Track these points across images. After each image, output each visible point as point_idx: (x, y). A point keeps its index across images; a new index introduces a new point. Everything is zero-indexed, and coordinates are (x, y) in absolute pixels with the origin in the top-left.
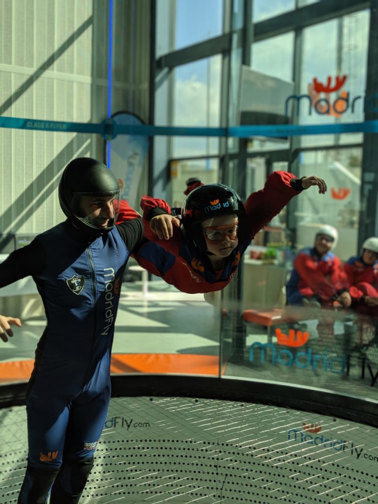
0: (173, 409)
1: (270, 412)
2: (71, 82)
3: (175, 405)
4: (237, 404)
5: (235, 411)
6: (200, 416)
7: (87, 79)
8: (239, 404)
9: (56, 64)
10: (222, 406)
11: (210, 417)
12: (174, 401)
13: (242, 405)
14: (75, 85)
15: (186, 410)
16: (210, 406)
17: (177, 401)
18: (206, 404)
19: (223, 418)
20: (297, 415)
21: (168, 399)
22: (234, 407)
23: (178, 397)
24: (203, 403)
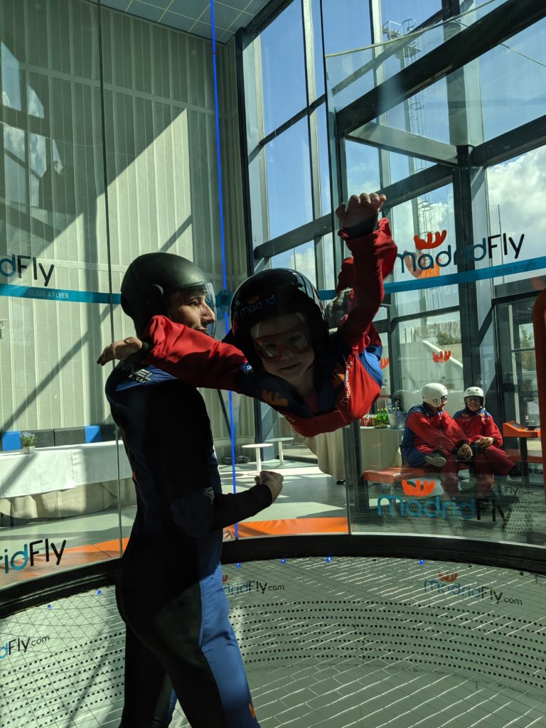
0: (307, 567)
1: (405, 563)
3: (308, 564)
4: (369, 559)
5: (370, 565)
6: (336, 571)
8: (372, 559)
10: (355, 562)
11: (344, 571)
12: (307, 561)
13: (374, 560)
15: (320, 568)
16: (345, 563)
17: (310, 560)
18: (339, 561)
19: (359, 572)
20: (432, 564)
21: (301, 559)
22: (368, 562)
24: (336, 560)
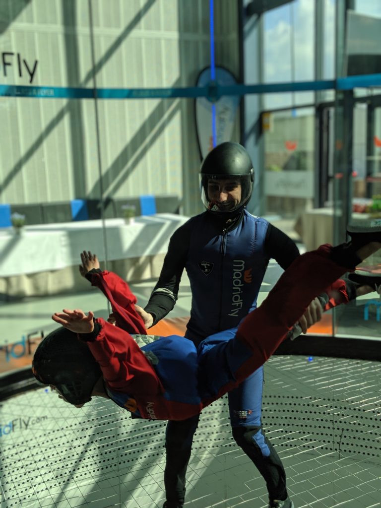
0: (288, 367)
2: (158, 40)
3: (289, 363)
4: (352, 362)
5: (352, 369)
6: (316, 374)
7: (174, 35)
8: (355, 361)
9: (143, 21)
10: (338, 364)
13: (358, 363)
14: (163, 43)
15: (300, 368)
16: (326, 364)
17: (291, 359)
18: (320, 362)
21: (282, 357)
22: (349, 365)
23: (292, 356)
24: (317, 361)
